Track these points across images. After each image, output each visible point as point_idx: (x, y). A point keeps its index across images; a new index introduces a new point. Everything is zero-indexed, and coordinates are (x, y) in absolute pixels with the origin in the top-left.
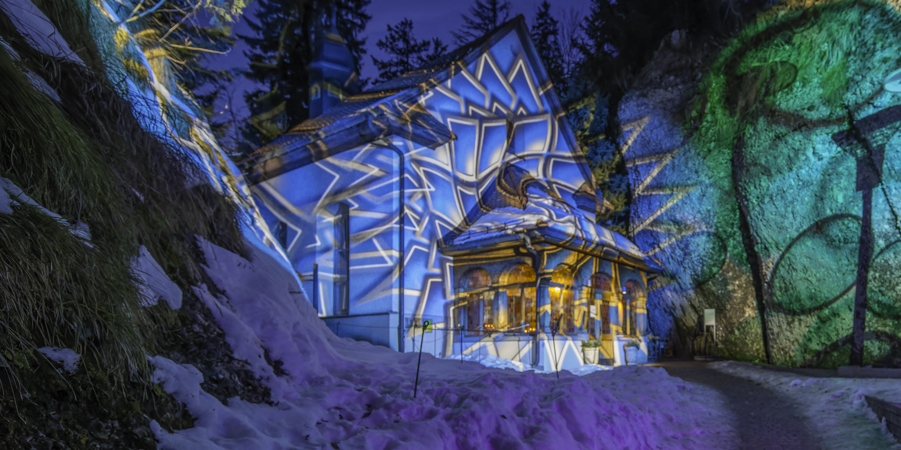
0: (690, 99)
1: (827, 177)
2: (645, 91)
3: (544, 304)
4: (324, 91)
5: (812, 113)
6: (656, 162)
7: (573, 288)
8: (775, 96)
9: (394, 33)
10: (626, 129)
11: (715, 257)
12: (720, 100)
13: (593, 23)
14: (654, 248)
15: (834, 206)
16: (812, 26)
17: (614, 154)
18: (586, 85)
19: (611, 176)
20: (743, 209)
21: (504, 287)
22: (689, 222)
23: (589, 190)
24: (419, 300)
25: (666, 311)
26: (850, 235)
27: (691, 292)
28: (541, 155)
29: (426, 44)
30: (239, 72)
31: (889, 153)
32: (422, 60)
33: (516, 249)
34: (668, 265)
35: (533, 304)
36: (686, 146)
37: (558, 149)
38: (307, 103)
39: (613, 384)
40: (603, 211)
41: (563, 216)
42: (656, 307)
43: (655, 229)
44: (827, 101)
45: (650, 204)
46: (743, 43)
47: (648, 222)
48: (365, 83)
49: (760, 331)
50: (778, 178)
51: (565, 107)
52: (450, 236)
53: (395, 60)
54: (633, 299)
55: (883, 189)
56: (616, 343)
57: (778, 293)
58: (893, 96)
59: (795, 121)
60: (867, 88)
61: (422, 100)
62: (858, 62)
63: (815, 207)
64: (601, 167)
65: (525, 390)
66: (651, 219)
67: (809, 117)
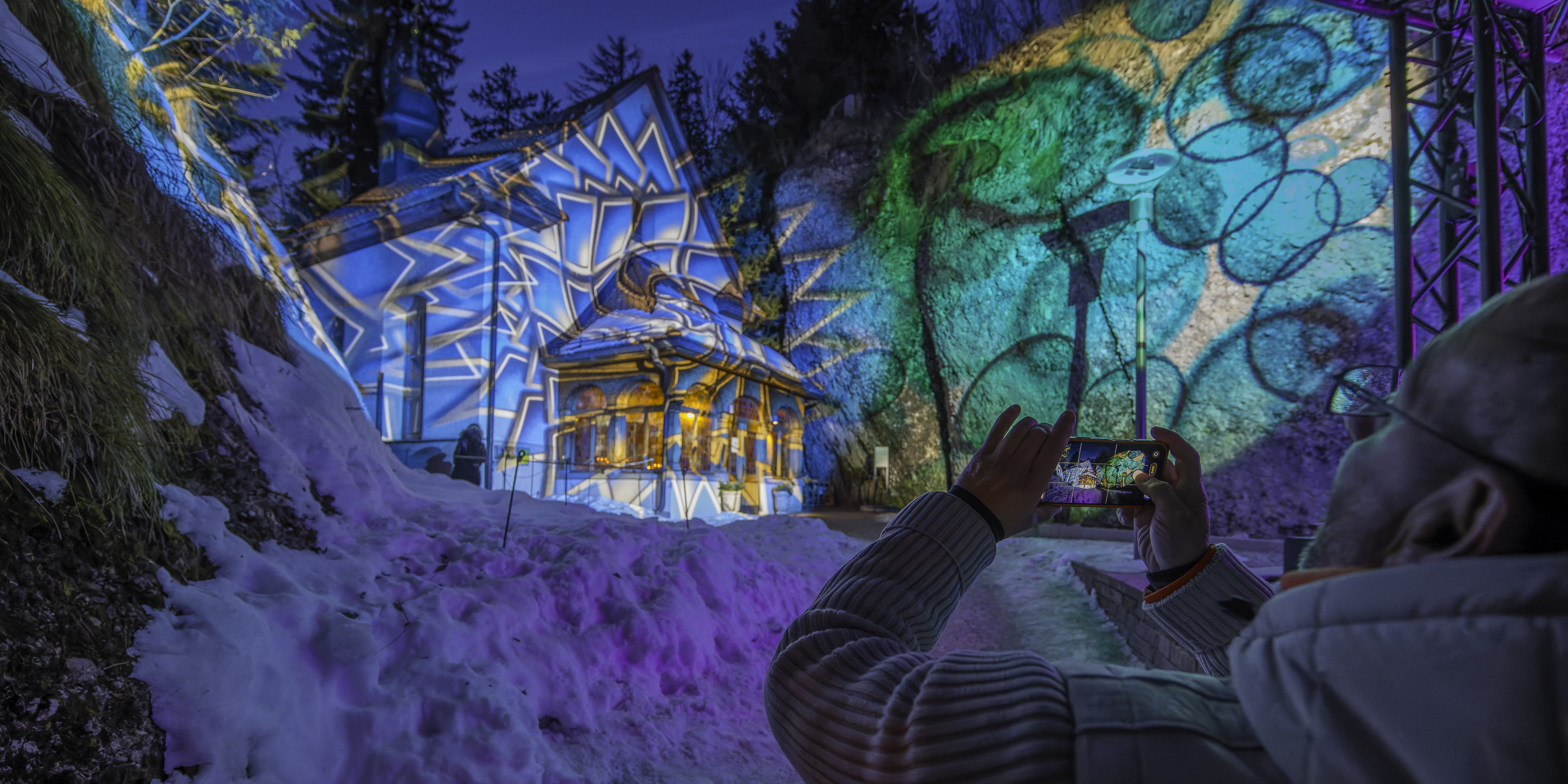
0: (864, 181)
1: (1033, 287)
2: (809, 170)
3: (673, 434)
4: (398, 152)
5: (1017, 206)
6: (820, 260)
7: (710, 415)
8: (971, 184)
9: (491, 82)
10: (784, 216)
11: (891, 382)
12: (902, 185)
13: (746, 81)
14: (815, 368)
15: (1040, 323)
16: (1020, 97)
17: (767, 248)
18: (735, 160)
19: (763, 274)
20: (928, 322)
21: (622, 410)
22: (859, 337)
23: (734, 291)
24: (513, 424)
25: (827, 448)
26: (1059, 360)
27: (860, 426)
28: (675, 245)
29: (532, 98)
30: (290, 123)
31: (1110, 260)
32: (527, 118)
33: (640, 362)
34: (831, 390)
35: (659, 434)
36: (859, 241)
37: (697, 237)
38: (376, 167)
39: (758, 537)
40: (751, 319)
41: (700, 324)
42: (814, 442)
43: (816, 344)
44: (1036, 193)
45: (811, 312)
46: (935, 115)
47: (808, 334)
48: (452, 144)
49: (943, 477)
50: (972, 285)
51: (708, 185)
52: (555, 344)
53: (492, 116)
54: (786, 431)
55: (1101, 305)
56: (763, 486)
57: (968, 430)
58: (1117, 190)
59: (996, 215)
60: (1085, 178)
61: (526, 169)
62: (1076, 145)
63: (1017, 324)
64: (750, 263)
65: (645, 542)
66: (812, 331)
67: (1013, 211)
